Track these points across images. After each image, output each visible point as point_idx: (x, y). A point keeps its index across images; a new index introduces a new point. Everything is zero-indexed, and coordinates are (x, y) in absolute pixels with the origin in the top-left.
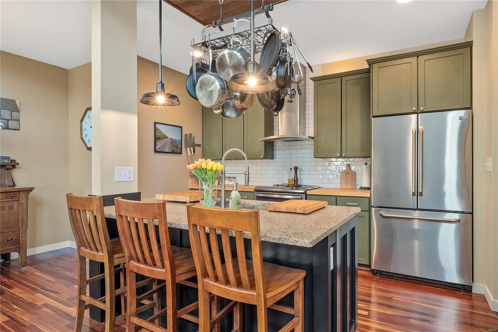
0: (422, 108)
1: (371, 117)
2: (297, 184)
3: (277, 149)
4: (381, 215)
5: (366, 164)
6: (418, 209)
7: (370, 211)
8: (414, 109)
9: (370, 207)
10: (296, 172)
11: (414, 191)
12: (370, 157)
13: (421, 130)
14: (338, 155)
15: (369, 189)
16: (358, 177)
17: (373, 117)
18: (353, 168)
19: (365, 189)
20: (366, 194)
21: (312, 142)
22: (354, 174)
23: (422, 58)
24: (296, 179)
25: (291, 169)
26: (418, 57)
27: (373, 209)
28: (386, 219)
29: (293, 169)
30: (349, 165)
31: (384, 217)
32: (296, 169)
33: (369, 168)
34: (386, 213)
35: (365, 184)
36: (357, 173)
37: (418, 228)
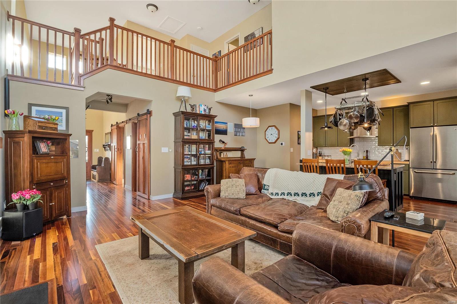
0: (436, 124)
1: (410, 128)
2: (368, 159)
3: (356, 141)
4: (415, 172)
5: (407, 149)
6: (434, 169)
7: (409, 170)
8: (432, 125)
9: (409, 168)
10: (367, 153)
11: (431, 161)
12: (409, 146)
13: (435, 134)
14: (392, 145)
15: (409, 161)
16: (402, 155)
17: (411, 128)
18: (399, 151)
19: (406, 161)
20: (408, 163)
21: (377, 138)
22: (400, 154)
23: (436, 102)
24: (367, 156)
25: (364, 151)
26: (434, 101)
27: (411, 169)
28: (417, 174)
29: (365, 151)
30: (397, 149)
31: (416, 172)
32: (367, 151)
33: (408, 151)
34: (417, 171)
35: (407, 159)
36: (402, 154)
37: (441, 178)
